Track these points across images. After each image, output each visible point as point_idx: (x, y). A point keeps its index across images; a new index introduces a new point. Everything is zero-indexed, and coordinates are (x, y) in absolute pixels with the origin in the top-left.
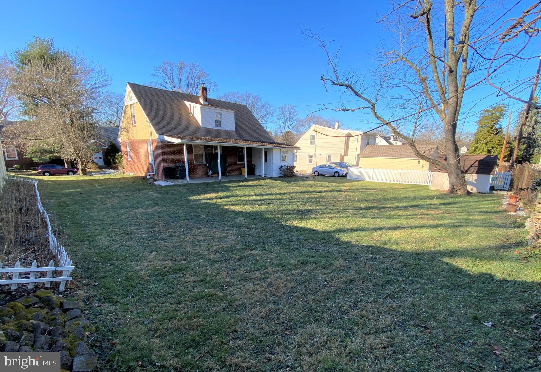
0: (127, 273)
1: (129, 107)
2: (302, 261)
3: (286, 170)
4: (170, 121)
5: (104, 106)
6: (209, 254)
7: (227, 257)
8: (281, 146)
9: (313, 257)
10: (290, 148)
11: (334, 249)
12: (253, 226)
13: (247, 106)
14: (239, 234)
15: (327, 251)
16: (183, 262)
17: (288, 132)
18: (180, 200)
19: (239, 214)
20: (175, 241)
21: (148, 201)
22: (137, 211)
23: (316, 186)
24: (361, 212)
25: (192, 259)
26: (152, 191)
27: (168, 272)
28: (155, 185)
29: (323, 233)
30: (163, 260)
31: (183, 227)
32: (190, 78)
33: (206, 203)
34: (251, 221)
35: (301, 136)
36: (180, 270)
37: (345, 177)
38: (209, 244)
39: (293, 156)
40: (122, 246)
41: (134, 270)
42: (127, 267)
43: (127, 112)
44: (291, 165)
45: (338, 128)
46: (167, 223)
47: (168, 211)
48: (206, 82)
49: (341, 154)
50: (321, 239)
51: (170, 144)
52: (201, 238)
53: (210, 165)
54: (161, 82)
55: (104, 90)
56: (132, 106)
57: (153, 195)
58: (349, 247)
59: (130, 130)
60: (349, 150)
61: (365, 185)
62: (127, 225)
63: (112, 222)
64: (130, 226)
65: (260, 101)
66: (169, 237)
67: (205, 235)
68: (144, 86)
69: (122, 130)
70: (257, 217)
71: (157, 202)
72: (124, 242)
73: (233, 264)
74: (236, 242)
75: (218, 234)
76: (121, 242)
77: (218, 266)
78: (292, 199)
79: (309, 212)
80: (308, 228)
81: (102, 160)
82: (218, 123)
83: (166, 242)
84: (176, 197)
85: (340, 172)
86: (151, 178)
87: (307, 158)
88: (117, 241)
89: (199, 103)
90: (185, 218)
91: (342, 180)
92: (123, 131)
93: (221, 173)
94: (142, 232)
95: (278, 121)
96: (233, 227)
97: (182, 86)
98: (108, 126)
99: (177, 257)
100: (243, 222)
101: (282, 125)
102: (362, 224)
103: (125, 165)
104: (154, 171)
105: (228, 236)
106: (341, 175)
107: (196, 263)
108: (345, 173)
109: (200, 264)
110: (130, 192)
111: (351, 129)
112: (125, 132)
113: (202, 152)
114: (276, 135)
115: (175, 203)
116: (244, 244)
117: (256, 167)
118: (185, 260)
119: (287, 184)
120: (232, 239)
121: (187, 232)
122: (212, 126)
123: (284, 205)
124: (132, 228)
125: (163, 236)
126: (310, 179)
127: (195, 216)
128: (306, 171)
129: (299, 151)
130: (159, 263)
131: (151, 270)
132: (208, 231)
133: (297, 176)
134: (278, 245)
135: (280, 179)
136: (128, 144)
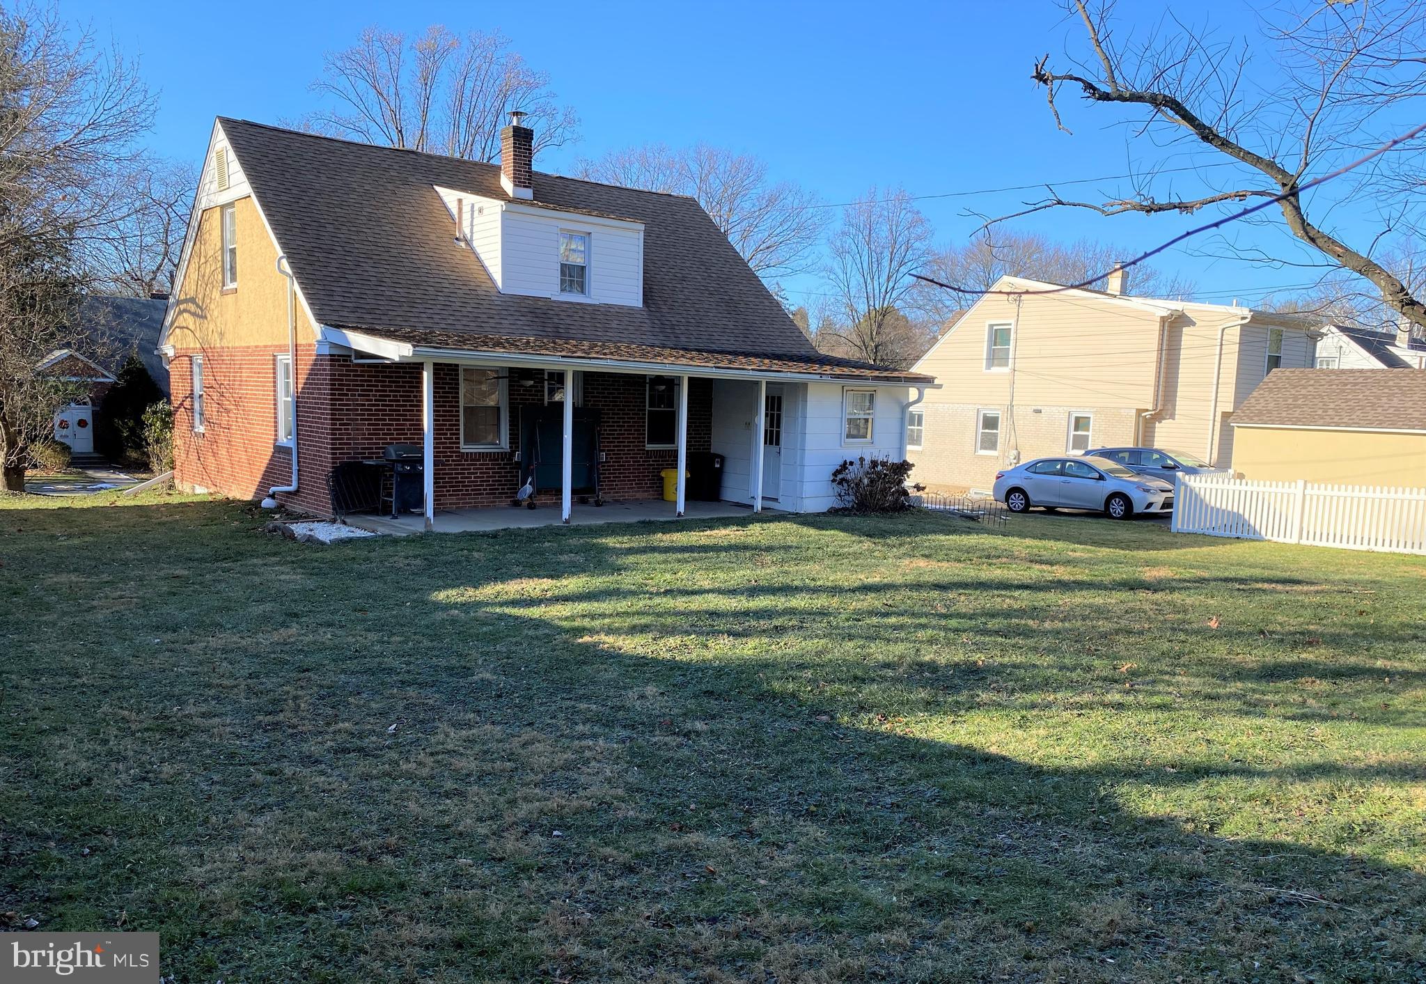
0: (156, 890)
1: (218, 211)
2: (921, 894)
3: (866, 481)
4: (372, 272)
5: (118, 214)
6: (498, 834)
7: (577, 855)
8: (846, 371)
9: (978, 881)
10: (887, 379)
11: (1087, 851)
12: (699, 726)
13: (702, 204)
14: (633, 755)
15: (1051, 857)
16: (388, 860)
17: (885, 313)
18: (392, 602)
19: (641, 664)
20: (360, 769)
21: (261, 601)
22: (213, 642)
23: (1011, 556)
24: (1236, 687)
25: (425, 849)
26: (278, 563)
27: (323, 897)
28: (292, 537)
29: (1035, 772)
30: (305, 846)
31: (393, 717)
32: (467, 92)
33: (501, 617)
34: (691, 704)
35: (945, 325)
36: (375, 891)
37: (1162, 518)
38: (503, 792)
39: (902, 419)
40: (144, 779)
41: (183, 879)
42: (155, 864)
43: (206, 236)
44: (894, 459)
45: (1124, 292)
46: (331, 697)
47: (336, 647)
48: (532, 107)
49: (1139, 412)
50: (1022, 802)
51: (369, 365)
52: (468, 764)
53: (528, 455)
54: (348, 111)
55: (123, 150)
56: (230, 210)
57: (283, 577)
58: (1158, 842)
59: (212, 306)
60: (1181, 391)
61: (1261, 558)
62: (170, 697)
63: (111, 681)
64: (181, 702)
65: (759, 178)
66: (336, 752)
67: (486, 752)
68: (283, 132)
69: (182, 307)
70: (723, 685)
71: (299, 608)
72: (151, 764)
73: (601, 886)
74: (620, 792)
75: (543, 753)
76: (142, 765)
77: (533, 887)
78: (886, 615)
79: (973, 675)
80: (959, 747)
81: (88, 433)
82: (574, 276)
83: (322, 773)
84: (373, 587)
85: (1135, 495)
86: (280, 508)
87: (972, 430)
88: (125, 758)
89: (499, 194)
90: (407, 677)
91: (1148, 536)
92: (185, 311)
93: (574, 492)
94: (228, 729)
95: (836, 265)
96: (609, 724)
97: (431, 128)
98: (128, 293)
99: (366, 836)
100: (657, 705)
101: (856, 280)
102: (1233, 742)
103: (179, 454)
104: (295, 477)
105: (587, 762)
106: (1138, 508)
107: (440, 867)
108: (1159, 499)
109: (455, 875)
110: (191, 564)
111: (1189, 297)
112: (194, 314)
113: (496, 398)
114: (827, 324)
115: (370, 615)
116: (653, 799)
117: (729, 467)
118: (394, 853)
119: (867, 544)
120: (601, 777)
121: (411, 735)
122: (549, 288)
123: (851, 637)
124: (190, 709)
125: (311, 747)
126: (985, 523)
127: (450, 670)
128: (965, 490)
129: (928, 392)
130: (288, 856)
131: (253, 883)
132: (499, 736)
133: (920, 511)
134: (811, 815)
135: (836, 519)
136: (200, 365)
